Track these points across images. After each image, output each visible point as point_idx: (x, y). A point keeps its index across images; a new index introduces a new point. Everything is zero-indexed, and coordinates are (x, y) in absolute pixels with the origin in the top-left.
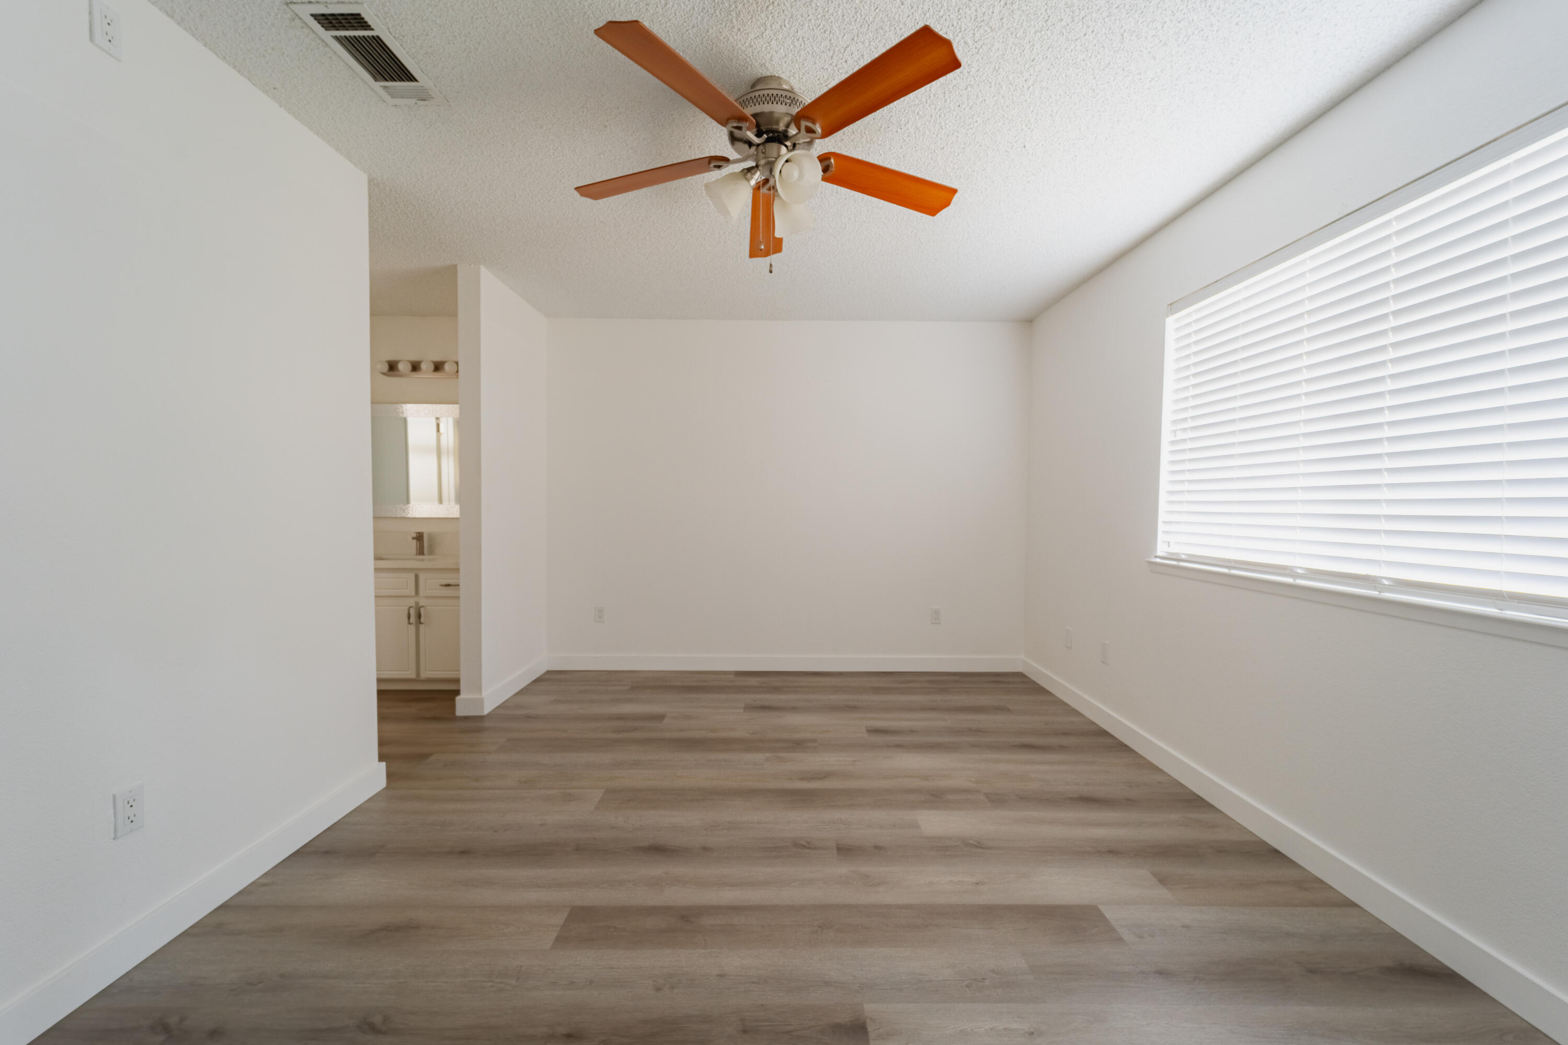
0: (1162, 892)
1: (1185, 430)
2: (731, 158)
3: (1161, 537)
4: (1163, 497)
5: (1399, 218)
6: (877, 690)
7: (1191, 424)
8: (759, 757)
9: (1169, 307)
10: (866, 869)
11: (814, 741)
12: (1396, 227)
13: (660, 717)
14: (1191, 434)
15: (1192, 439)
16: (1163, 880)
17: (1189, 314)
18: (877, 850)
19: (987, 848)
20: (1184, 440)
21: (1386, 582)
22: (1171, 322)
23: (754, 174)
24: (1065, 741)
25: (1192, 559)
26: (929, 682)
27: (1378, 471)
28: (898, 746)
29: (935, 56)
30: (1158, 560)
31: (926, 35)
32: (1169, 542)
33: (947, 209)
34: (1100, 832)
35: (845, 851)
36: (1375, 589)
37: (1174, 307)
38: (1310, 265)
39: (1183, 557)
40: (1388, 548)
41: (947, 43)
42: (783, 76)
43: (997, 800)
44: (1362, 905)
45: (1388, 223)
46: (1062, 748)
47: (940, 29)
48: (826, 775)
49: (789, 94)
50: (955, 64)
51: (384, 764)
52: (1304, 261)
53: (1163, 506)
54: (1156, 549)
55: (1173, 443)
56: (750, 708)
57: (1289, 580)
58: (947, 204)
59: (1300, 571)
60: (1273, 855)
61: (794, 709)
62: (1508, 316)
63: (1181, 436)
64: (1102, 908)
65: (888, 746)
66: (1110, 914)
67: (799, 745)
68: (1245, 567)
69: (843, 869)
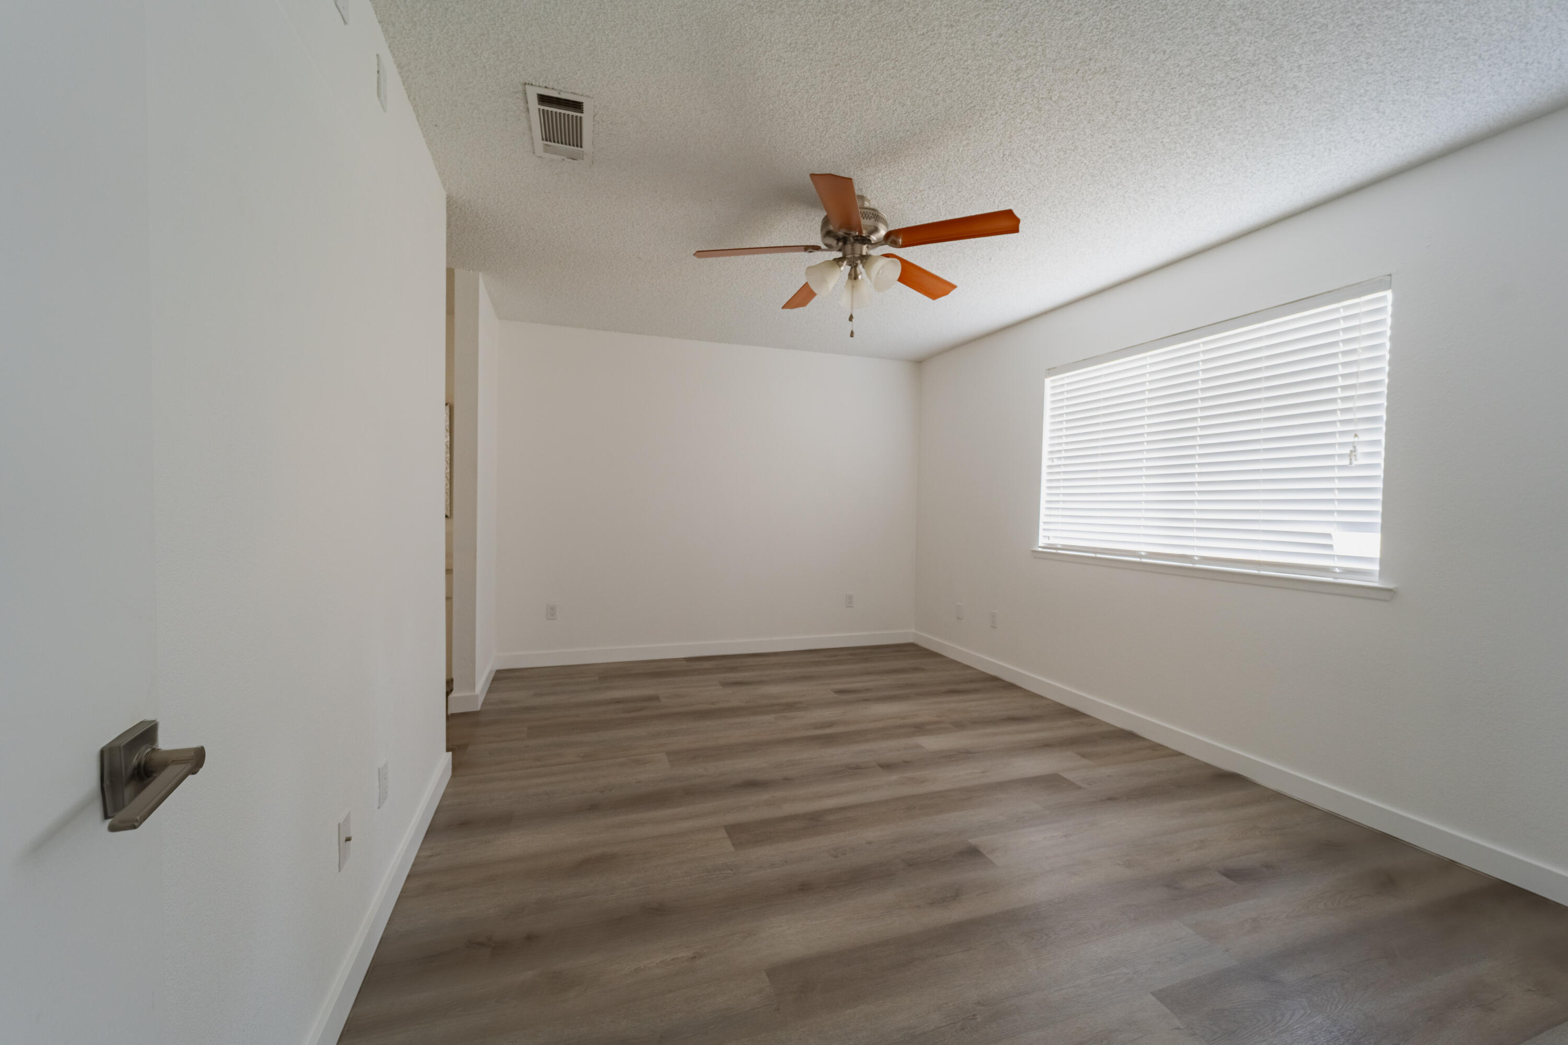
0: (1085, 762)
1: (1060, 458)
2: (822, 248)
3: (1042, 533)
4: (1043, 505)
5: (1204, 343)
6: (816, 664)
7: (1064, 454)
8: (771, 717)
9: (1048, 371)
10: (909, 774)
11: (801, 703)
12: (1202, 348)
13: (655, 698)
14: (1063, 462)
15: (1065, 465)
16: (1084, 756)
17: (1063, 379)
18: (906, 764)
19: (975, 753)
20: (1059, 466)
21: (1196, 558)
22: (1048, 382)
23: (843, 262)
24: (973, 686)
25: (1065, 548)
26: (850, 654)
27: (1192, 492)
28: (866, 700)
29: (1006, 223)
30: (1040, 549)
31: (1009, 214)
32: (1049, 537)
33: (946, 296)
34: (1033, 736)
35: (887, 767)
36: (1192, 563)
37: (1051, 371)
38: (1150, 361)
39: (1059, 546)
40: (1198, 538)
41: (1018, 221)
42: (869, 197)
43: (959, 726)
44: (1186, 753)
45: (1197, 345)
46: (976, 691)
47: (1017, 213)
48: (831, 724)
49: (875, 213)
50: (1016, 230)
51: (450, 753)
52: (1145, 358)
53: (1043, 512)
54: (1038, 543)
55: (1050, 467)
56: (726, 684)
57: (1138, 560)
58: (946, 293)
59: (1143, 554)
60: (1130, 736)
61: (761, 682)
62: (1262, 410)
63: (1056, 462)
64: (1062, 774)
65: (858, 701)
66: (1066, 775)
67: (791, 707)
68: (1107, 552)
69: (894, 777)
